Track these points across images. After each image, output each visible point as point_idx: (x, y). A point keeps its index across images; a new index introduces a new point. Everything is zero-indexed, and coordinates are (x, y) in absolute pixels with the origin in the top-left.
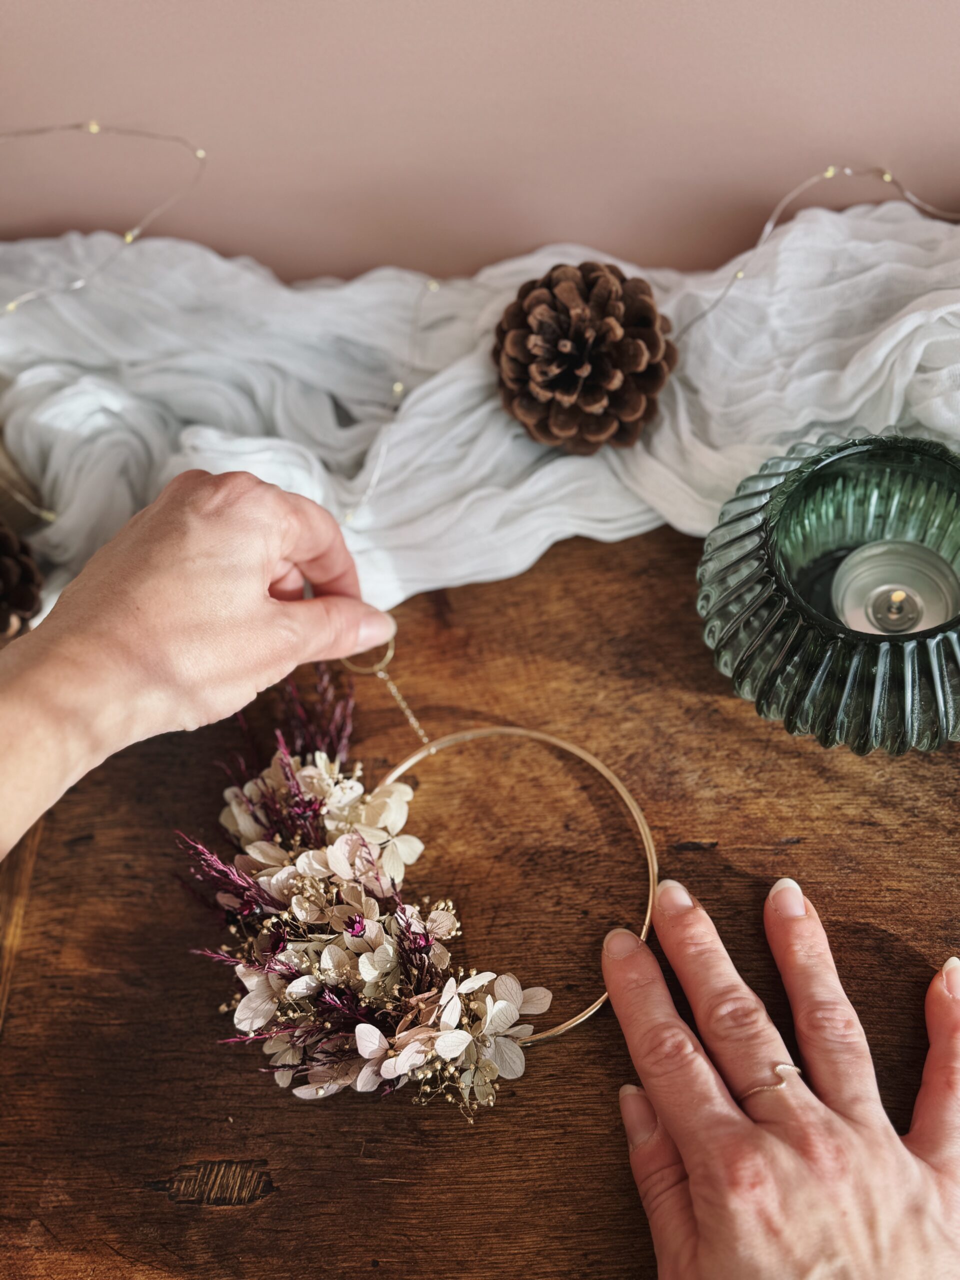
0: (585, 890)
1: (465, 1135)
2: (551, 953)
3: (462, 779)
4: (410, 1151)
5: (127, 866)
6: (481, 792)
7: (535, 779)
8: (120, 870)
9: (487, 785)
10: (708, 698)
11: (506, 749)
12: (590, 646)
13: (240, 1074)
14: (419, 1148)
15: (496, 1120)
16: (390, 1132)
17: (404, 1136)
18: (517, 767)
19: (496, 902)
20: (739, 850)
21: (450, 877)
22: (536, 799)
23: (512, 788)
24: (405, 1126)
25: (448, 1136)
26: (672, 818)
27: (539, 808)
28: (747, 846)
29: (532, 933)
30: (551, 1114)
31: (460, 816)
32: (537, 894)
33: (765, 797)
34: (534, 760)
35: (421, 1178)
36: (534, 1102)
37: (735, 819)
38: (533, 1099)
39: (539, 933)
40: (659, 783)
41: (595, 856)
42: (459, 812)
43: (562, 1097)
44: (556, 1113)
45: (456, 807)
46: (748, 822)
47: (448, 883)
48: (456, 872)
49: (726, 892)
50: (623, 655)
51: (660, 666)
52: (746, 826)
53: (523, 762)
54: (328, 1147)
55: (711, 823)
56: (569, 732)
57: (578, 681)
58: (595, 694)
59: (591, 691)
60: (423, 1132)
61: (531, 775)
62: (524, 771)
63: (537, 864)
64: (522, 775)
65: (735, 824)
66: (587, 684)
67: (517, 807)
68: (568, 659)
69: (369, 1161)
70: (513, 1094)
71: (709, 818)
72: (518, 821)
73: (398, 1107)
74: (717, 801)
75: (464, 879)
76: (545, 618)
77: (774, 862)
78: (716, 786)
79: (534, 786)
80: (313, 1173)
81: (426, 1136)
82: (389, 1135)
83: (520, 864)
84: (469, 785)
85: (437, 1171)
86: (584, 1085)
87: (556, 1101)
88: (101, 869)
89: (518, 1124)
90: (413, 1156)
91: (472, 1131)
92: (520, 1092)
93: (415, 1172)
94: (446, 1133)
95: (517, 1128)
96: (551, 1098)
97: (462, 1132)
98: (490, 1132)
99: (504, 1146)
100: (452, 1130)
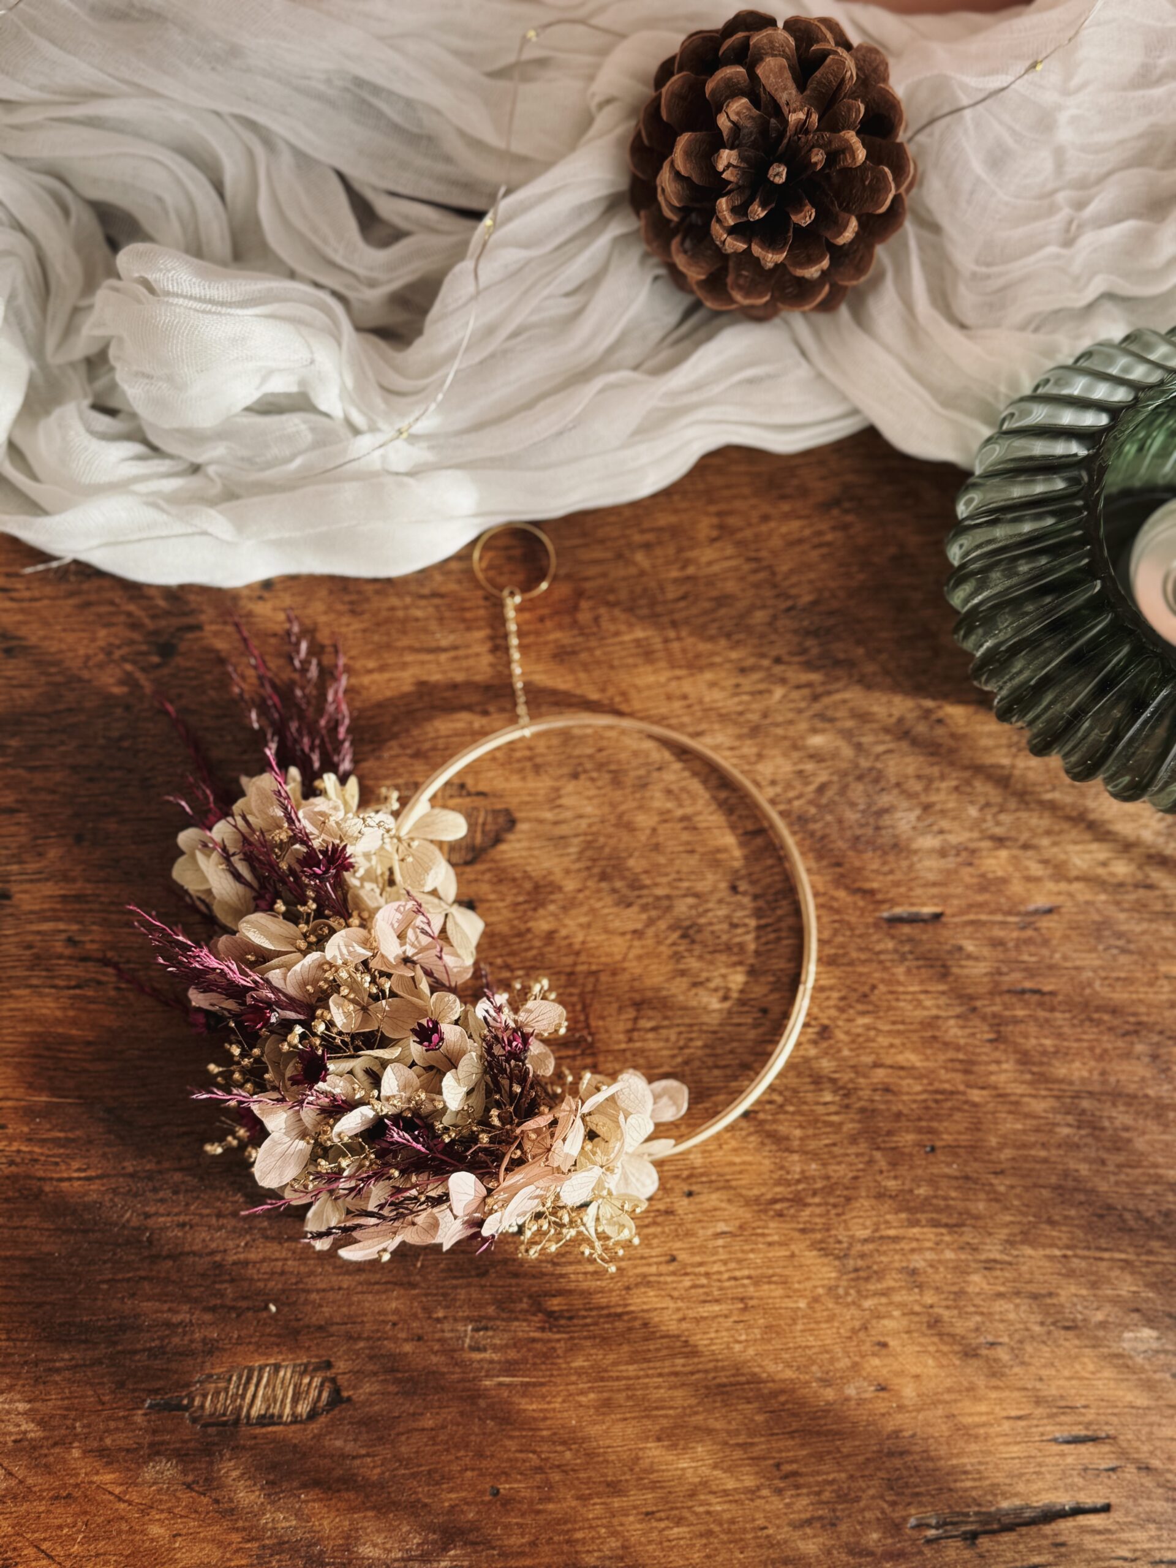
0: (763, 979)
1: (609, 1315)
2: (717, 1067)
3: (581, 817)
4: (534, 1340)
5: (71, 941)
6: (610, 836)
7: (684, 818)
8: (59, 947)
9: (616, 826)
10: (929, 704)
11: (642, 772)
12: (760, 617)
14: (547, 1335)
15: (652, 1294)
16: (504, 1315)
17: (525, 1320)
18: (659, 801)
19: (637, 997)
20: (972, 923)
21: (569, 960)
22: (689, 848)
23: (654, 830)
24: (524, 1306)
25: (585, 1317)
26: (881, 878)
27: (693, 861)
28: (983, 917)
29: (691, 1040)
30: (727, 1284)
31: (579, 870)
32: (695, 985)
33: (1007, 847)
34: (683, 789)
35: (552, 1375)
36: (702, 1270)
37: (968, 880)
38: (701, 1264)
39: (698, 1039)
40: (862, 826)
41: (775, 931)
42: (577, 866)
43: (739, 1261)
44: (732, 1283)
45: (573, 857)
46: (986, 884)
47: (568, 969)
48: (578, 953)
49: (956, 981)
50: (808, 633)
51: (861, 651)
52: (982, 889)
53: (669, 792)
54: (420, 1339)
55: (934, 884)
56: (732, 749)
57: (743, 671)
58: (769, 691)
59: (762, 686)
60: (550, 1314)
61: (679, 813)
62: (669, 805)
63: (693, 942)
64: (669, 811)
65: (967, 887)
66: (756, 676)
67: (662, 860)
68: (728, 636)
69: (477, 1356)
70: (673, 1259)
71: (931, 877)
72: (664, 880)
73: (513, 1281)
74: (943, 853)
75: (590, 964)
76: (691, 570)
77: (1018, 939)
78: (941, 832)
79: (686, 828)
80: (400, 1375)
81: (556, 1319)
82: (503, 1320)
83: (669, 941)
84: (590, 825)
85: (575, 1365)
86: (770, 1244)
87: (732, 1265)
88: (29, 947)
89: (682, 1298)
90: (538, 1346)
91: (619, 1310)
92: (682, 1256)
93: (543, 1367)
94: (583, 1313)
95: (680, 1304)
96: (725, 1262)
97: (605, 1312)
98: (643, 1311)
99: (664, 1328)
100: (591, 1309)
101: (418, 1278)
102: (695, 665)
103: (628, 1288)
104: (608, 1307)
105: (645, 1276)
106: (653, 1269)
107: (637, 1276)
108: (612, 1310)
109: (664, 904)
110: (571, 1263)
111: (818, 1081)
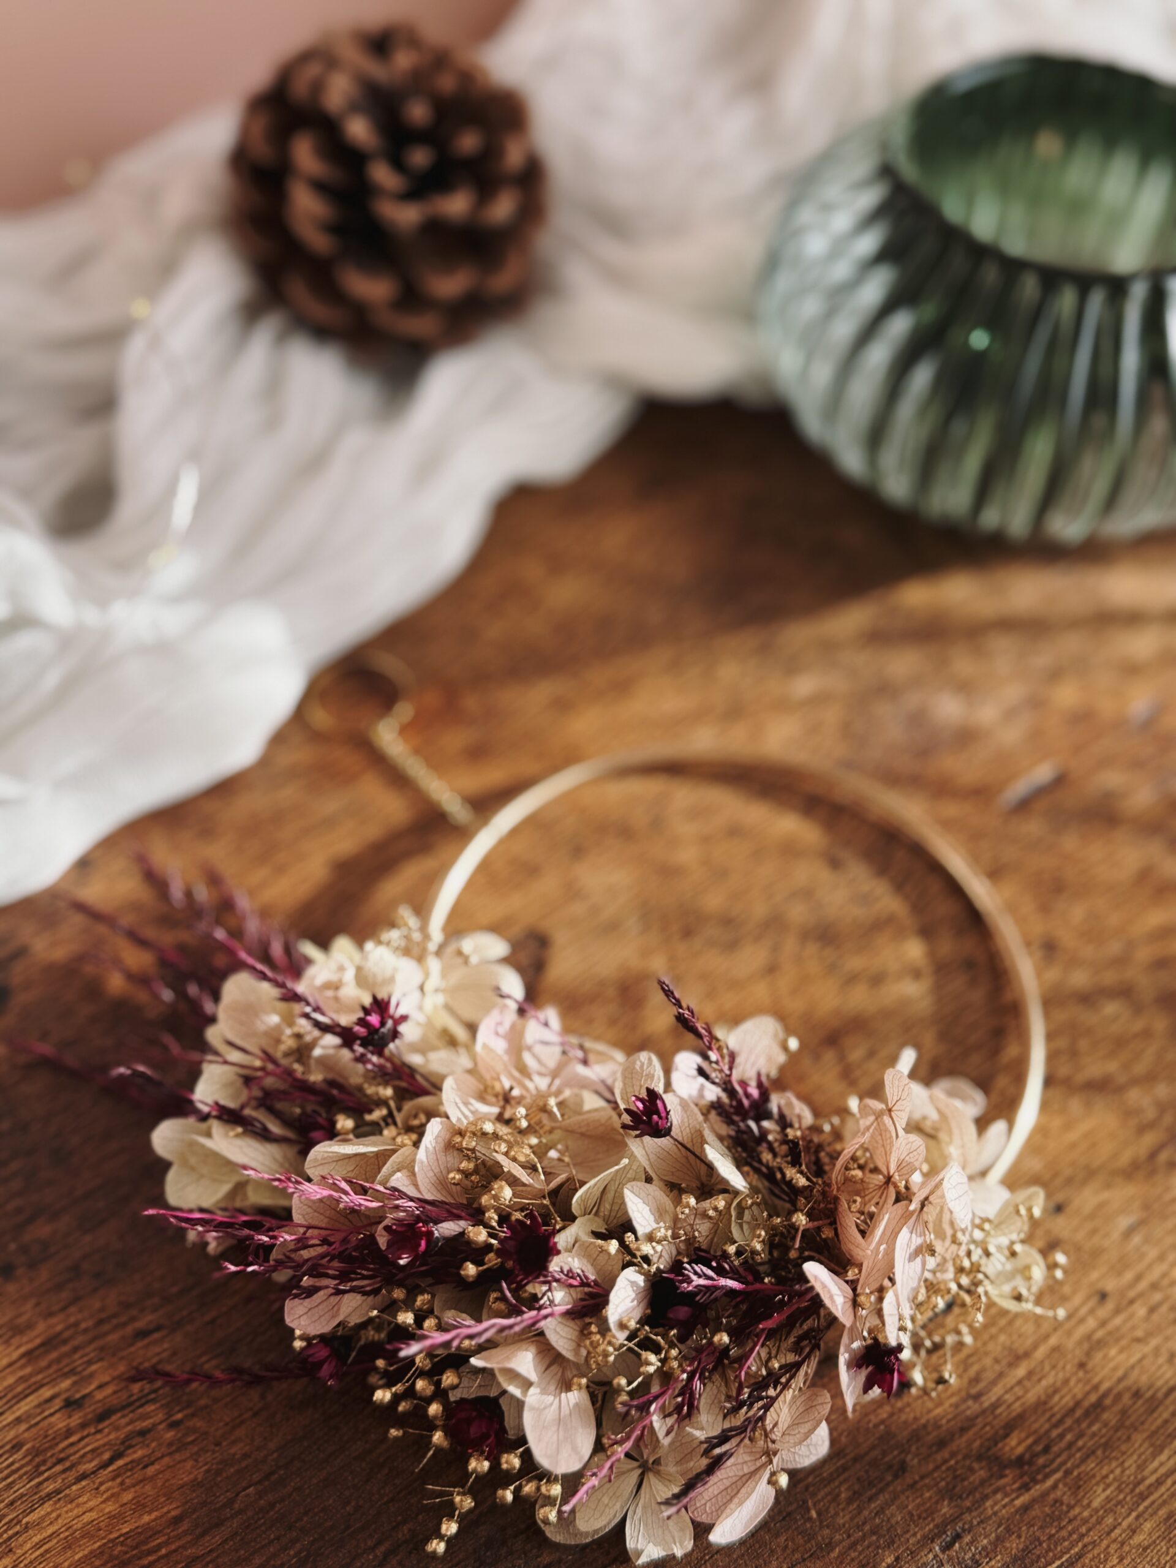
0: (942, 933)
1: (1087, 1413)
3: (614, 892)
4: (1026, 1508)
5: (71, 1404)
6: (662, 894)
8: (60, 1422)
9: (663, 878)
12: (653, 615)
14: (1037, 1490)
15: (1113, 1352)
16: (967, 1503)
17: (995, 1492)
18: (686, 828)
23: (706, 859)
24: (982, 1473)
25: (1061, 1436)
31: (656, 945)
32: (875, 983)
33: (1065, 678)
35: (1082, 1536)
36: (1143, 1285)
38: (1139, 1278)
49: (1131, 818)
52: (1075, 725)
53: (690, 816)
60: (1020, 1462)
62: (701, 827)
64: (704, 834)
70: (1103, 1296)
73: (945, 1454)
74: (1011, 717)
81: (1030, 1463)
82: (969, 1510)
84: (633, 896)
85: (1096, 1504)
88: (17, 1447)
89: (1150, 1334)
90: (1036, 1512)
91: (1093, 1398)
92: (1110, 1285)
93: (1064, 1533)
94: (1055, 1433)
95: (1154, 1342)
96: (1161, 1258)
97: (1079, 1413)
98: (1120, 1380)
99: (1160, 1383)
100: (1061, 1422)
101: (826, 1532)
103: (1082, 1365)
104: (1077, 1404)
105: (1088, 1337)
106: (1091, 1323)
107: (1080, 1343)
108: (1086, 1404)
110: (994, 1383)
111: (1087, 999)
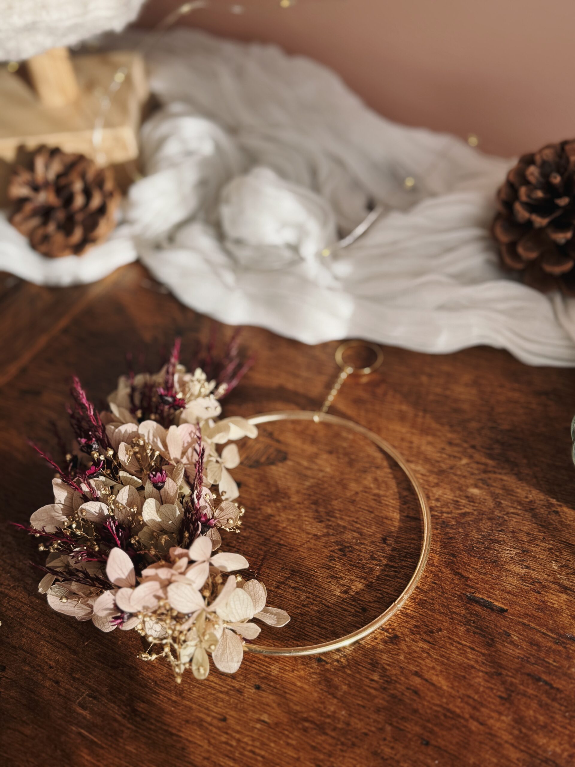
0: (374, 593)
1: (166, 731)
2: (319, 626)
3: (321, 471)
4: (116, 720)
6: (331, 486)
7: (378, 495)
9: (338, 483)
10: (554, 501)
11: (367, 465)
12: (474, 425)
13: (29, 594)
14: (125, 722)
15: (199, 733)
16: (110, 697)
17: (119, 706)
18: (368, 481)
19: (296, 568)
20: (524, 624)
21: (271, 533)
22: (371, 510)
23: (357, 493)
24: (124, 698)
25: (152, 724)
26: (476, 574)
27: (370, 516)
28: (533, 625)
29: (313, 604)
30: (247, 753)
31: (305, 494)
32: (332, 577)
33: (568, 594)
34: (385, 483)
35: (111, 746)
36: (237, 736)
37: (533, 599)
38: (238, 732)
39: (317, 606)
40: (479, 542)
41: (395, 571)
42: (305, 491)
43: (263, 744)
44: (250, 754)
45: (305, 487)
46: (543, 607)
47: (268, 537)
48: (278, 531)
49: (495, 652)
50: (497, 441)
51: (525, 461)
52: (539, 609)
53: (376, 480)
54: (57, 682)
55: (509, 592)
56: (423, 475)
57: (450, 443)
58: (460, 459)
59: (458, 455)
60: (134, 711)
61: (376, 491)
62: (372, 486)
63: (345, 555)
64: (370, 488)
65: (530, 604)
66: (456, 449)
67: (352, 508)
68: (451, 426)
69: (80, 711)
70: (224, 720)
71: (509, 588)
72: (347, 518)
73: (128, 681)
74: (523, 579)
75: (281, 539)
76: (448, 393)
77: (550, 648)
78: (527, 567)
79: (375, 500)
80: (33, 696)
81: (136, 715)
82: (107, 699)
83: (331, 549)
84: (324, 477)
85: (128, 748)
86: (288, 744)
87: (258, 744)
89: (214, 746)
90: (116, 725)
91: (174, 731)
92: (231, 721)
93: (110, 738)
94: (153, 721)
95: (211, 749)
96: (254, 740)
97: (165, 727)
98: (187, 740)
99: (192, 757)
100: (158, 721)
101: (80, 650)
102: (425, 431)
103: (187, 721)
104: (169, 726)
105: (202, 720)
106: (209, 719)
107: (197, 717)
108: (170, 729)
109: (341, 530)
110: (165, 689)
111: (374, 665)
